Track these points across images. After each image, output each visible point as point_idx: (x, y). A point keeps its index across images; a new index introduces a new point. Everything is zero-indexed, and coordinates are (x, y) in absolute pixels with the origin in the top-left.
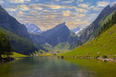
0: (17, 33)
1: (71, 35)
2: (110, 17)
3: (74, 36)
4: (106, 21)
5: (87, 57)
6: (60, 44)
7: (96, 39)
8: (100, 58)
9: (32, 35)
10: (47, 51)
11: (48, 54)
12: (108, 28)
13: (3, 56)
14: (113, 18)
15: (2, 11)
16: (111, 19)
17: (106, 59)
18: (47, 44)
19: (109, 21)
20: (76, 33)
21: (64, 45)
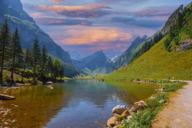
0: (62, 59)
1: (108, 61)
2: (140, 46)
3: (110, 62)
4: (137, 50)
5: (123, 80)
6: (98, 69)
7: (130, 65)
8: (135, 81)
9: (74, 61)
10: (87, 75)
11: (87, 77)
12: (139, 56)
13: (57, 78)
14: (143, 48)
15: (50, 40)
16: (141, 48)
17: (140, 82)
18: (86, 69)
19: (140, 50)
20: (112, 59)
21: (101, 69)
